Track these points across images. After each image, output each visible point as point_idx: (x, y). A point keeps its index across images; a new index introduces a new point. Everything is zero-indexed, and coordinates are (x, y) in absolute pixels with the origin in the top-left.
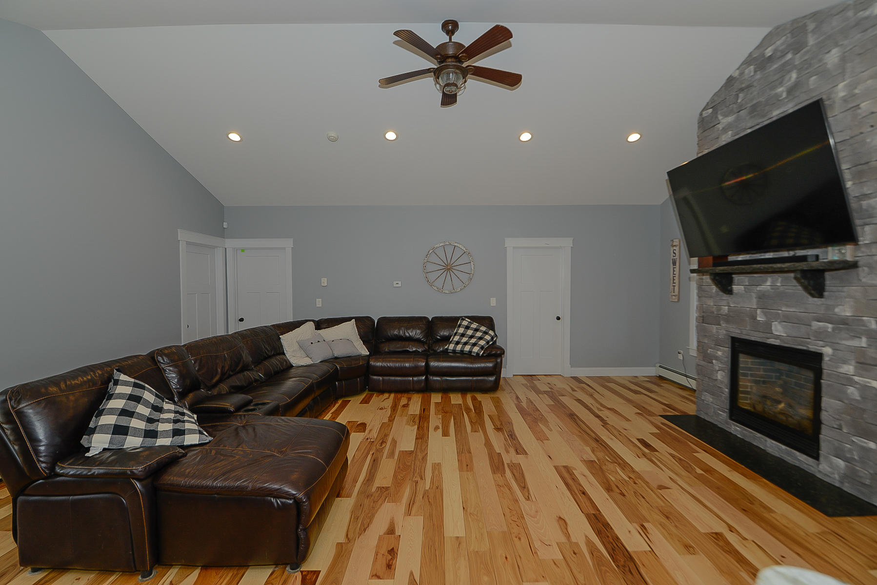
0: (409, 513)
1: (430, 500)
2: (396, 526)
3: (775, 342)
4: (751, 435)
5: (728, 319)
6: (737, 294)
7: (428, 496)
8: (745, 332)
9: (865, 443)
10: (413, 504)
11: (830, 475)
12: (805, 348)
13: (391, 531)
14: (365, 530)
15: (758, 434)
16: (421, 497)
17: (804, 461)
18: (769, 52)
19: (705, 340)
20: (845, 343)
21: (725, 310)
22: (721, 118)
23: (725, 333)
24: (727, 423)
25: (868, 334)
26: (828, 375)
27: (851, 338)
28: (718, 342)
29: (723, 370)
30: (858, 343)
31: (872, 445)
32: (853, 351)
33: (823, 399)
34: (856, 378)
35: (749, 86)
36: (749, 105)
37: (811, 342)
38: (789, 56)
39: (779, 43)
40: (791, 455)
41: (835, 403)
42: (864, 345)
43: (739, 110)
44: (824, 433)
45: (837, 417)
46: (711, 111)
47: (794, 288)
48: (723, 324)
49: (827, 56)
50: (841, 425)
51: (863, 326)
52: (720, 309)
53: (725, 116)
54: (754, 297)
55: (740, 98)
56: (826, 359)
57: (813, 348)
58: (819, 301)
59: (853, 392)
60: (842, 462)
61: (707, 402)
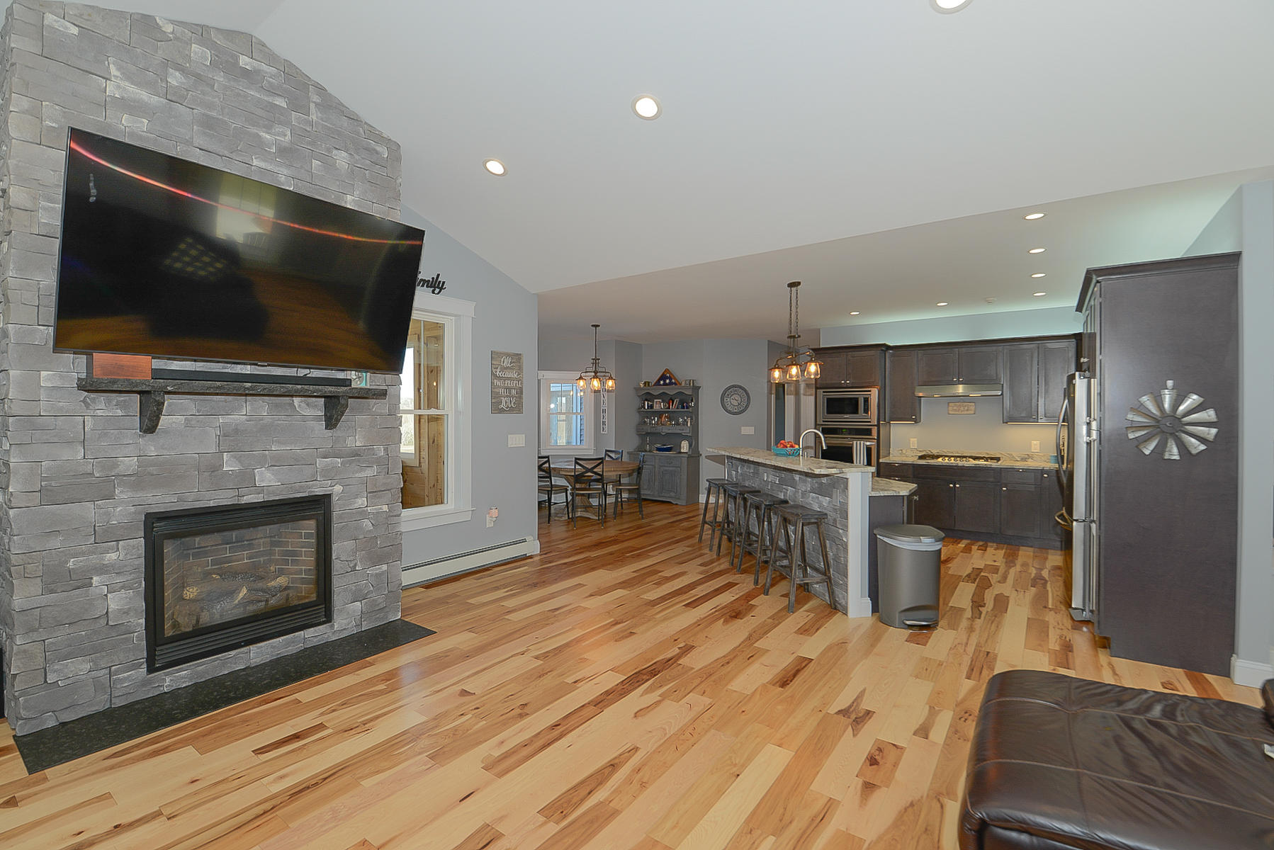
0: (831, 804)
1: (782, 810)
2: (859, 793)
3: (257, 498)
4: (215, 664)
5: (138, 480)
6: (170, 431)
7: (781, 821)
9: (379, 568)
10: (816, 817)
11: (346, 626)
12: (307, 494)
13: (869, 787)
14: (912, 805)
16: (794, 823)
17: (314, 636)
18: (244, 61)
19: (56, 543)
20: (357, 475)
21: (129, 464)
22: (114, 71)
23: (133, 509)
24: (144, 683)
25: (379, 462)
26: (340, 517)
27: (362, 469)
28: (106, 536)
29: (122, 587)
30: (369, 473)
31: (385, 567)
32: (365, 482)
33: (334, 547)
34: (369, 508)
35: (198, 77)
36: (199, 110)
37: (317, 485)
38: (281, 102)
39: (264, 67)
40: (293, 642)
41: (349, 544)
42: (375, 474)
43: (173, 99)
44: (338, 584)
45: (352, 558)
46: (75, 30)
47: (290, 418)
48: (121, 494)
49: (335, 152)
50: (355, 565)
51: (374, 455)
52: (115, 465)
53: (128, 77)
54: (213, 433)
55: (175, 79)
56: (335, 498)
57: (319, 492)
58: (329, 433)
59: (367, 524)
60: (359, 603)
61: (68, 682)
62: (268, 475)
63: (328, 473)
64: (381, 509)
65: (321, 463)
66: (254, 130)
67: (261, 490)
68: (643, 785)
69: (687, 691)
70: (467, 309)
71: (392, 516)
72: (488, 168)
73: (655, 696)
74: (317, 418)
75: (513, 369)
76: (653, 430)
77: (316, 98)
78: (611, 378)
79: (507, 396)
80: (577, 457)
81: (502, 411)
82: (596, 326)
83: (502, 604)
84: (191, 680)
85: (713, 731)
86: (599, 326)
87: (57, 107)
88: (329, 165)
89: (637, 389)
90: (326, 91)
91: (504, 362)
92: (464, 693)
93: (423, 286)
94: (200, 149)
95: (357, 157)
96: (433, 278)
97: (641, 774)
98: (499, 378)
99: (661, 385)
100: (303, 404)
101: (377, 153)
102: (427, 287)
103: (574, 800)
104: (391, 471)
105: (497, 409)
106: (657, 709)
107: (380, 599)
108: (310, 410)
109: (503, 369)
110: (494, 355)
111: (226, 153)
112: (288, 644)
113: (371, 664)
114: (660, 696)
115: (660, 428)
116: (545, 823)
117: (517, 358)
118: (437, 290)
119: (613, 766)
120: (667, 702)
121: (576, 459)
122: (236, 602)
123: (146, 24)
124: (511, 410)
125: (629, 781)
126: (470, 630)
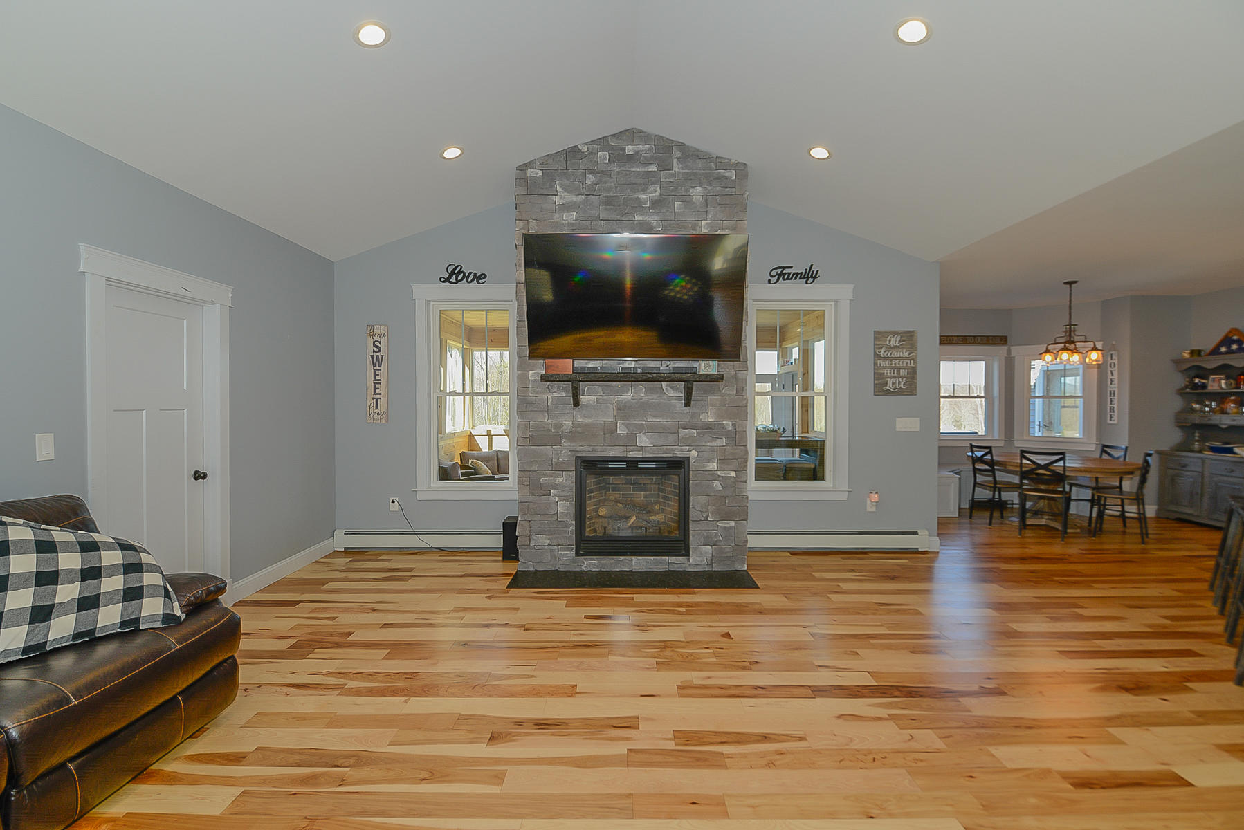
3: (638, 454)
4: (612, 561)
5: (573, 436)
6: (586, 406)
8: (599, 449)
9: (728, 523)
11: (700, 563)
12: (671, 455)
15: (620, 557)
17: (674, 562)
18: (629, 150)
19: (535, 468)
20: (709, 444)
21: (568, 425)
22: (559, 189)
23: (569, 453)
24: (574, 561)
25: (727, 434)
26: (695, 475)
27: (714, 439)
28: (558, 467)
29: (564, 499)
30: (719, 443)
31: (732, 523)
32: (716, 450)
33: (691, 498)
34: (719, 472)
35: (602, 173)
36: (603, 194)
37: (678, 449)
38: (653, 168)
39: (642, 148)
40: (661, 563)
41: (702, 498)
42: (724, 444)
43: (589, 193)
44: (694, 528)
45: (704, 510)
46: (540, 173)
47: (659, 398)
48: (565, 443)
49: (692, 190)
50: (708, 516)
51: (723, 428)
52: (561, 426)
53: (566, 190)
54: (612, 409)
55: (590, 180)
56: (692, 461)
57: (680, 454)
58: (687, 410)
59: (717, 485)
60: (709, 547)
61: (540, 547)
62: (645, 438)
63: (687, 441)
64: (728, 474)
65: (682, 432)
66: (635, 196)
67: (641, 449)
68: (771, 765)
69: (928, 726)
70: (844, 292)
71: (738, 481)
72: (812, 154)
73: (883, 712)
74: (679, 398)
75: (904, 348)
76: (1205, 421)
77: (677, 154)
78: (1095, 349)
79: (895, 377)
80: (1025, 449)
81: (888, 393)
82: (1070, 283)
83: (839, 584)
84: (598, 567)
85: (903, 771)
86: (1076, 282)
87: (534, 221)
88: (688, 202)
89: (1178, 362)
90: (684, 145)
91: (890, 342)
92: (727, 635)
93: (795, 279)
94: (604, 221)
95: (709, 188)
96: (806, 270)
97: (778, 757)
98: (885, 359)
99: (1221, 353)
100: (668, 388)
101: (726, 178)
102: (800, 278)
103: (705, 740)
104: (739, 443)
105: (880, 389)
106: (871, 723)
107: (728, 549)
108: (674, 392)
109: (889, 348)
110: (878, 335)
111: (619, 218)
112: (657, 563)
113: (694, 593)
114: (889, 715)
115: (1217, 419)
116: (670, 739)
117: (908, 337)
118: (811, 280)
119: (765, 738)
120: (891, 723)
121: (1022, 452)
122: (629, 524)
123: (574, 151)
124: (900, 392)
125: (763, 755)
126: (785, 595)
